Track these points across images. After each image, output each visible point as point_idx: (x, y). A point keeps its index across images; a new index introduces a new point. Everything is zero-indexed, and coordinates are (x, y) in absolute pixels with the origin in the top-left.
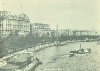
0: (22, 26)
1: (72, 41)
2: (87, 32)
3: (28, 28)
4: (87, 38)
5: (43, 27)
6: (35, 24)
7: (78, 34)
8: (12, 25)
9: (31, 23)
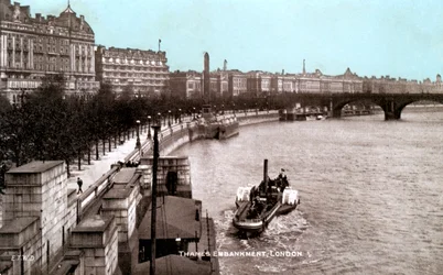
0: (68, 57)
1: (249, 114)
2: (294, 82)
3: (89, 67)
4: (298, 102)
5: (141, 62)
6: (115, 51)
7: (263, 89)
8: (31, 54)
9: (99, 47)
